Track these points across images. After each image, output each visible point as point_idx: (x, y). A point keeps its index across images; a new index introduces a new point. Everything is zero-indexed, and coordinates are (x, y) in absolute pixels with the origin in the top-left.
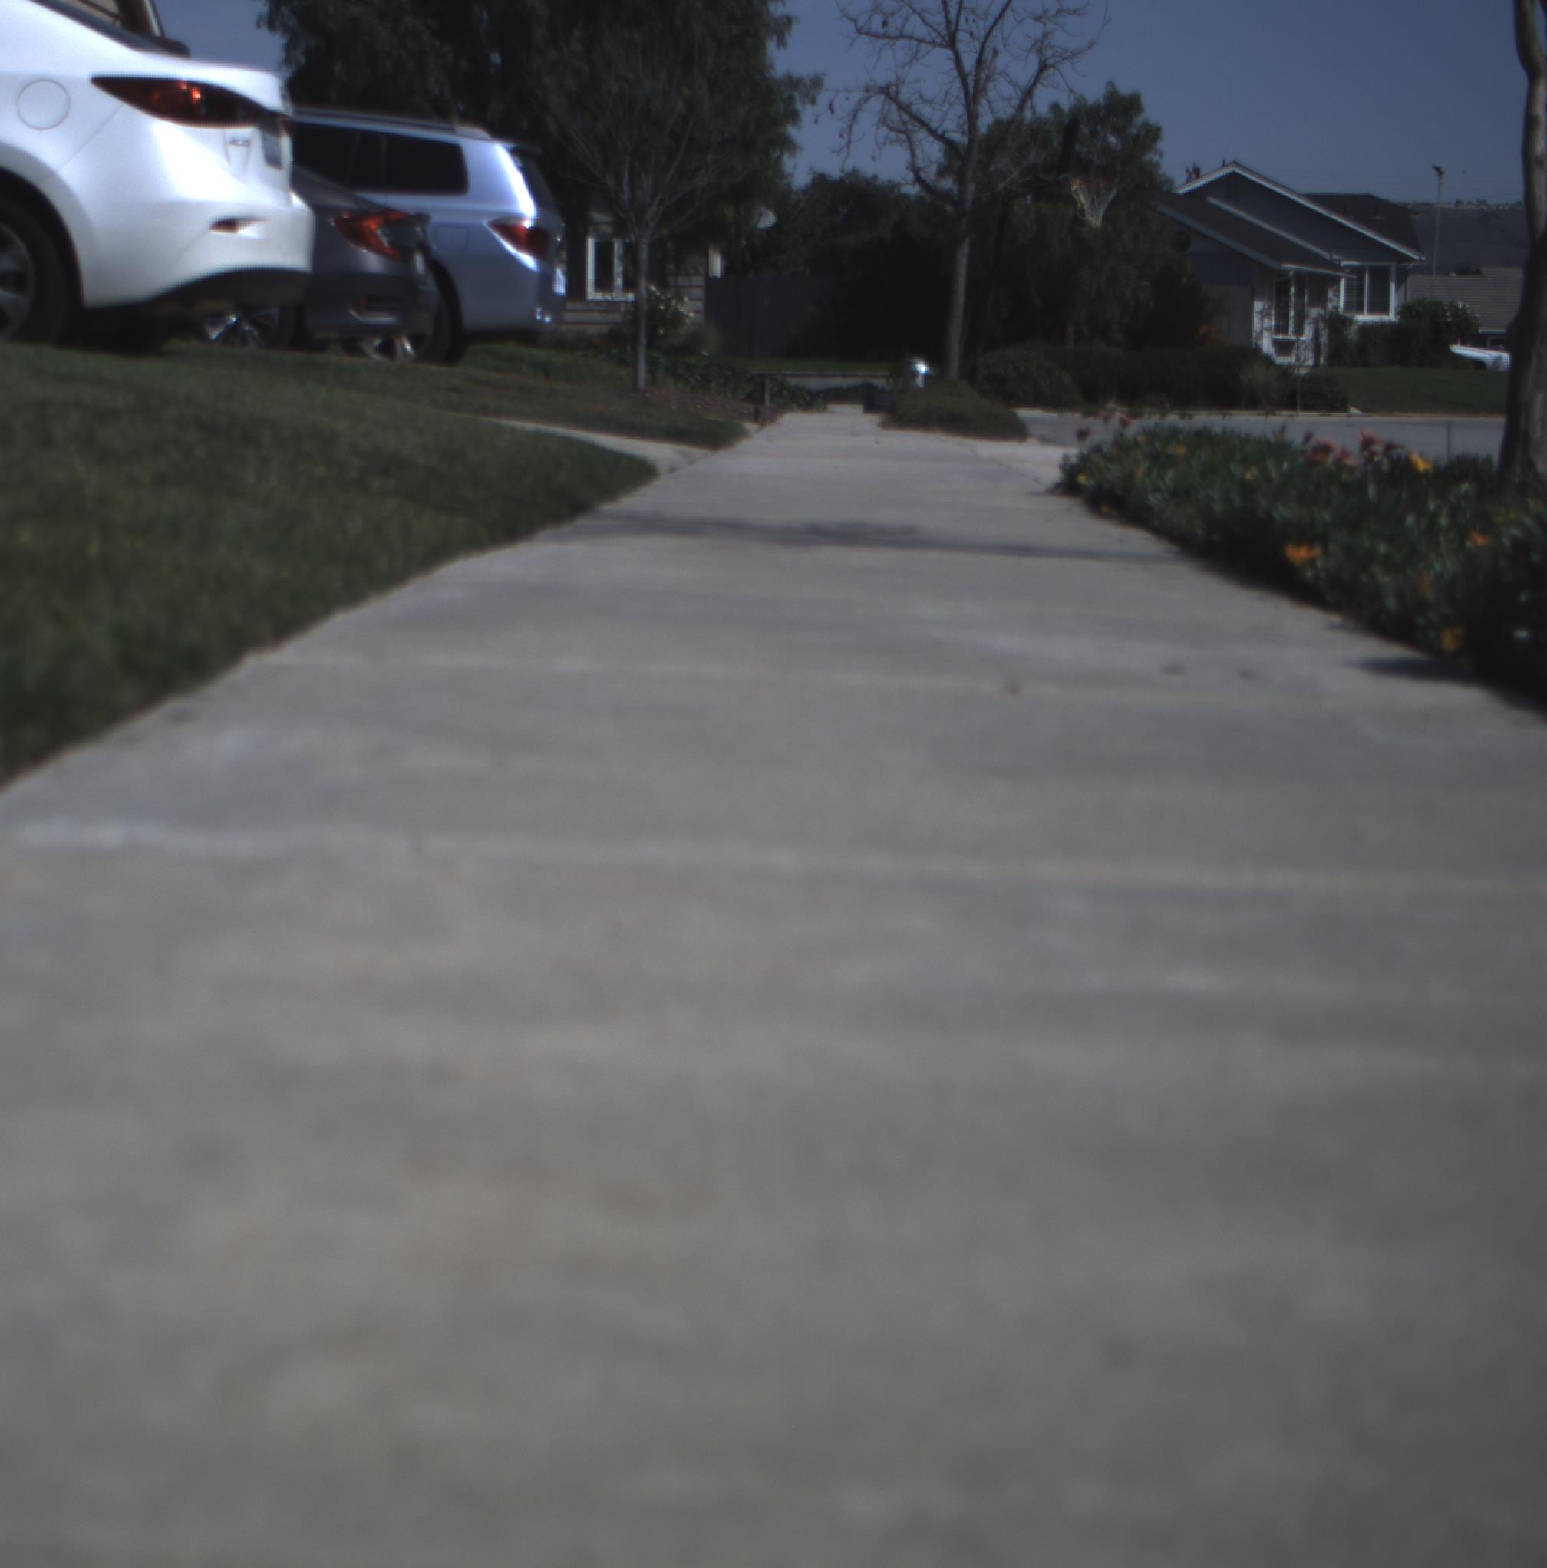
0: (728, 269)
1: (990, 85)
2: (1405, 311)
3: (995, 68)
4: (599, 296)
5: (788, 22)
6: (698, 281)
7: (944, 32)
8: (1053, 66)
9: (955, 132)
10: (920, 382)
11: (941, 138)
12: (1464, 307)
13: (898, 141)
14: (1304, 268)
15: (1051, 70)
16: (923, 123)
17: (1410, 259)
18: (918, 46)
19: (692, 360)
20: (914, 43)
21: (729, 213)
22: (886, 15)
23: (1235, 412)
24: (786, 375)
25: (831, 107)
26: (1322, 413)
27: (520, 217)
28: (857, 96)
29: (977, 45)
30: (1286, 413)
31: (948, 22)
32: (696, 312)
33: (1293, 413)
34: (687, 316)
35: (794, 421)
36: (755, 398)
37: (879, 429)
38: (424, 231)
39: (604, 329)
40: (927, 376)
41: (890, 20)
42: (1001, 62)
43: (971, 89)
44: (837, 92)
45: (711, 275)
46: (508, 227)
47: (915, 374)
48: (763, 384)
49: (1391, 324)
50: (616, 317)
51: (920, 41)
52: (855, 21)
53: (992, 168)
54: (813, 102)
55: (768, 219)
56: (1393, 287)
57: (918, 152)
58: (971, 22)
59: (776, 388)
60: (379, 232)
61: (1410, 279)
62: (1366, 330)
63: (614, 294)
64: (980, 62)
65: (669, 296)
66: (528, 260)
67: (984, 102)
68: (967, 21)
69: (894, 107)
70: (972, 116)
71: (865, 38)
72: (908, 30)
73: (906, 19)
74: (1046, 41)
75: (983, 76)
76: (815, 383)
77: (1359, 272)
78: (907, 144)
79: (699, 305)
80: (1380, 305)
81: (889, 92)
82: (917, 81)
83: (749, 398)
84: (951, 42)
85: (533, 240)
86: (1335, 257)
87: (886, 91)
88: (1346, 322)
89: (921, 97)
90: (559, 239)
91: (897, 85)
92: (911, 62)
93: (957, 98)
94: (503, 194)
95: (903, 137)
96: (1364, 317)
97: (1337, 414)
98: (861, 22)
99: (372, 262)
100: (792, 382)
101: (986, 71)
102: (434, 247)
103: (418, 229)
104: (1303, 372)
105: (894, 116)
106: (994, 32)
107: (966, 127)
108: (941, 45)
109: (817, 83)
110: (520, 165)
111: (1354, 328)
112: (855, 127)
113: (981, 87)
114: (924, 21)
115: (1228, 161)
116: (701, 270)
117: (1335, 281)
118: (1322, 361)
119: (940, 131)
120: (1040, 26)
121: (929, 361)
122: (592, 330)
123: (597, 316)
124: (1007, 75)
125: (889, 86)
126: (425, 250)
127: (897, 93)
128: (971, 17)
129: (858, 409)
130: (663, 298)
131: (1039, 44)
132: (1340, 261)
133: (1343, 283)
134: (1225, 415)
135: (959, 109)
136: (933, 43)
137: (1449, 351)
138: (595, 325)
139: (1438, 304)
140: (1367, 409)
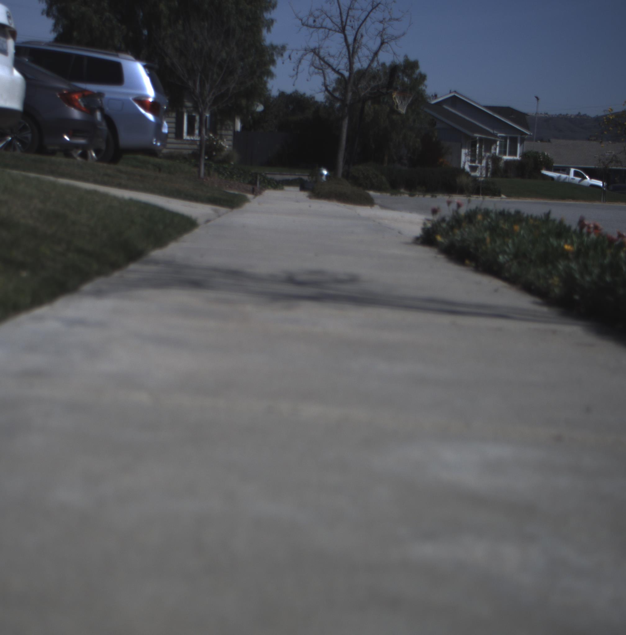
0: (243, 128)
1: (359, 50)
2: (524, 155)
3: (361, 43)
4: (188, 138)
5: (272, 21)
6: (231, 133)
7: (340, 26)
8: (387, 43)
9: (343, 70)
10: (324, 178)
11: (338, 72)
12: (547, 155)
13: (318, 73)
14: (483, 136)
15: (386, 44)
16: (330, 66)
17: (526, 134)
18: (329, 32)
19: (226, 166)
20: (327, 30)
21: (244, 102)
22: (315, 17)
23: (454, 195)
24: (266, 174)
25: (290, 57)
26: (490, 197)
27: (148, 97)
28: (301, 53)
29: (354, 32)
30: (475, 196)
31: (342, 22)
32: (229, 146)
33: (478, 196)
34: (225, 147)
35: (270, 194)
36: (253, 183)
37: (308, 199)
38: (101, 100)
39: (190, 152)
40: (327, 176)
41: (317, 20)
42: (364, 40)
43: (351, 52)
44: (293, 50)
45: (236, 130)
46: (142, 101)
47: (322, 175)
48: (256, 178)
49: (517, 161)
50: (195, 147)
51: (330, 30)
52: (302, 20)
53: (359, 86)
54: (282, 55)
55: (260, 108)
56: (519, 145)
57: (327, 79)
58: (352, 22)
59: (262, 179)
60: (79, 100)
61: (525, 143)
62: (507, 162)
63: (195, 137)
64: (355, 40)
65: (218, 138)
66: (150, 117)
67: (356, 57)
68: (350, 21)
69: (317, 58)
70: (351, 63)
71: (305, 27)
72: (324, 24)
73: (324, 20)
74: (384, 32)
75: (356, 46)
76: (278, 177)
77: (505, 138)
78: (322, 74)
79: (231, 143)
80: (513, 153)
81: (315, 52)
82: (327, 47)
83: (250, 183)
84: (343, 30)
85: (153, 107)
86: (495, 132)
87: (314, 51)
88: (499, 159)
89: (329, 54)
90: (165, 108)
91: (319, 48)
92: (325, 39)
93: (345, 55)
94: (141, 86)
95: (321, 71)
96: (507, 157)
97: (496, 197)
98: (304, 21)
99: (76, 114)
100: (269, 176)
101: (358, 44)
102: (107, 109)
103: (99, 100)
104: (482, 179)
105: (317, 62)
106: (362, 27)
107: (348, 68)
108: (338, 32)
109: (284, 48)
110: (148, 73)
111: (502, 161)
112: (300, 66)
113: (355, 50)
114: (332, 21)
115: (452, 91)
116: (232, 128)
117: (495, 142)
118: (489, 175)
119: (337, 69)
120: (381, 25)
121: (328, 170)
122: (185, 152)
123: (187, 146)
124: (367, 46)
125: (315, 49)
126: (102, 110)
127: (319, 52)
128: (352, 19)
129: (297, 189)
130: (215, 139)
131: (381, 33)
132: (497, 134)
133: (498, 143)
134: (450, 196)
135: (346, 60)
136: (335, 31)
137: (540, 172)
138: (187, 150)
139: (537, 153)
140: (509, 195)
